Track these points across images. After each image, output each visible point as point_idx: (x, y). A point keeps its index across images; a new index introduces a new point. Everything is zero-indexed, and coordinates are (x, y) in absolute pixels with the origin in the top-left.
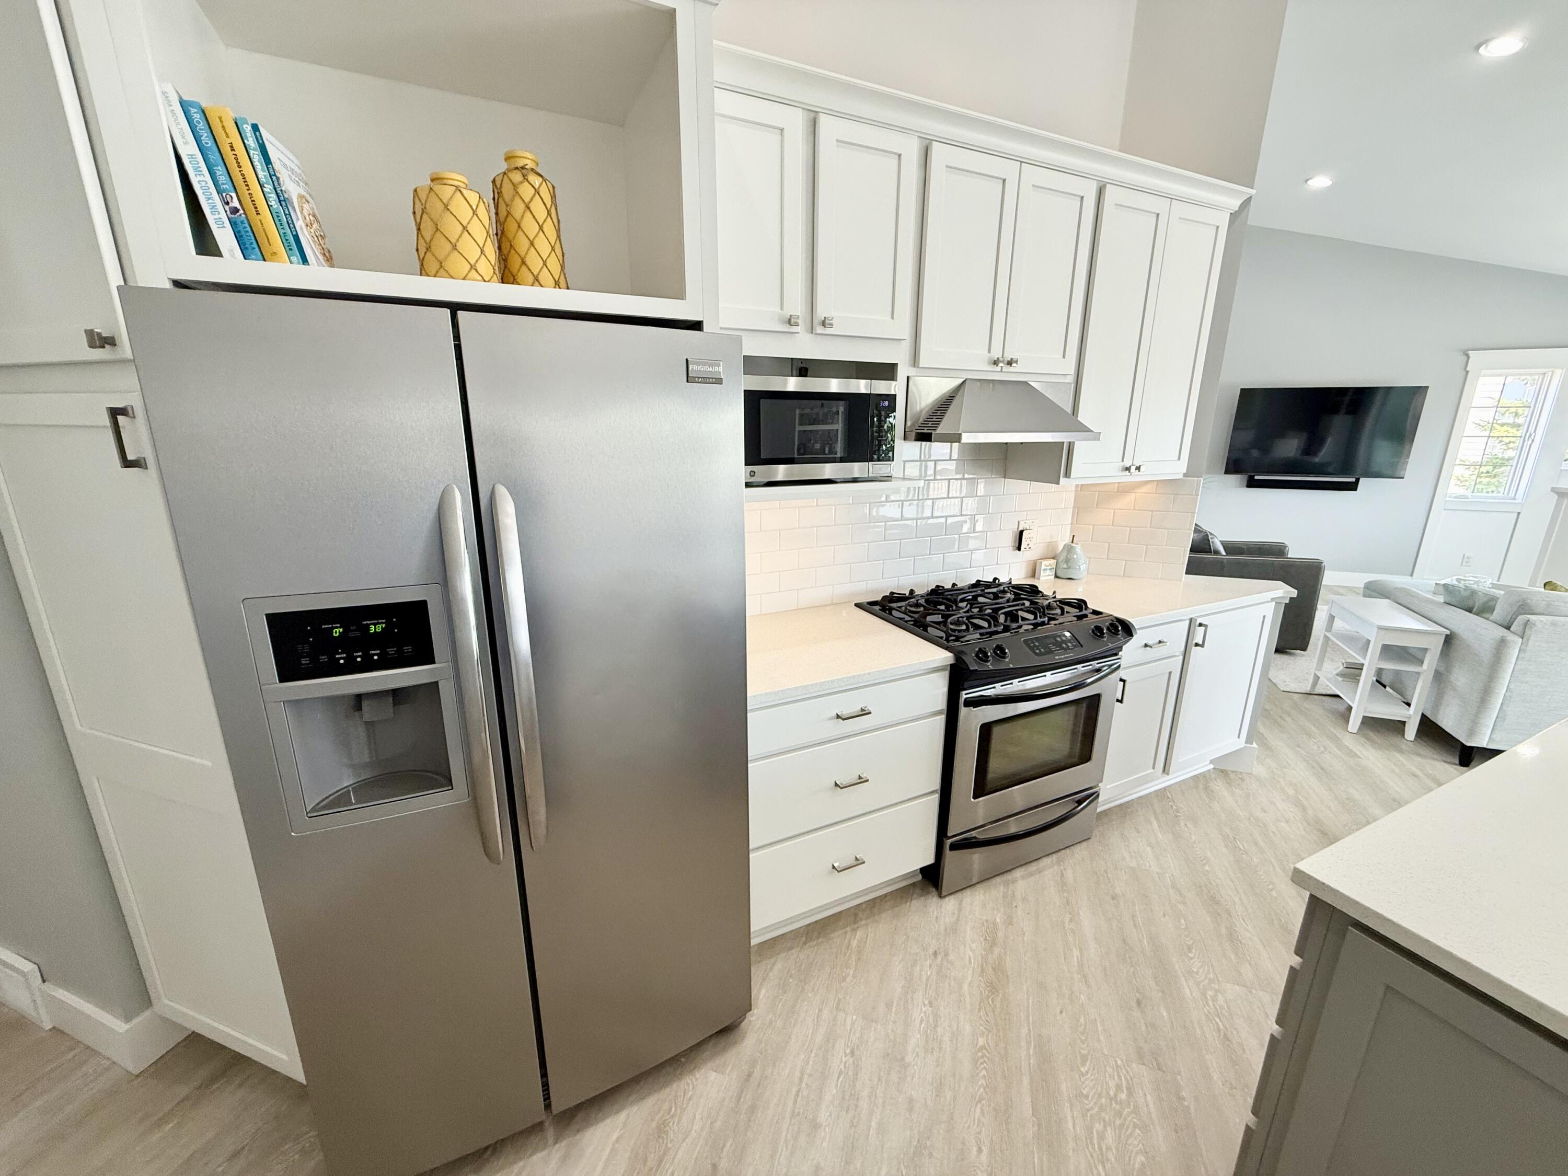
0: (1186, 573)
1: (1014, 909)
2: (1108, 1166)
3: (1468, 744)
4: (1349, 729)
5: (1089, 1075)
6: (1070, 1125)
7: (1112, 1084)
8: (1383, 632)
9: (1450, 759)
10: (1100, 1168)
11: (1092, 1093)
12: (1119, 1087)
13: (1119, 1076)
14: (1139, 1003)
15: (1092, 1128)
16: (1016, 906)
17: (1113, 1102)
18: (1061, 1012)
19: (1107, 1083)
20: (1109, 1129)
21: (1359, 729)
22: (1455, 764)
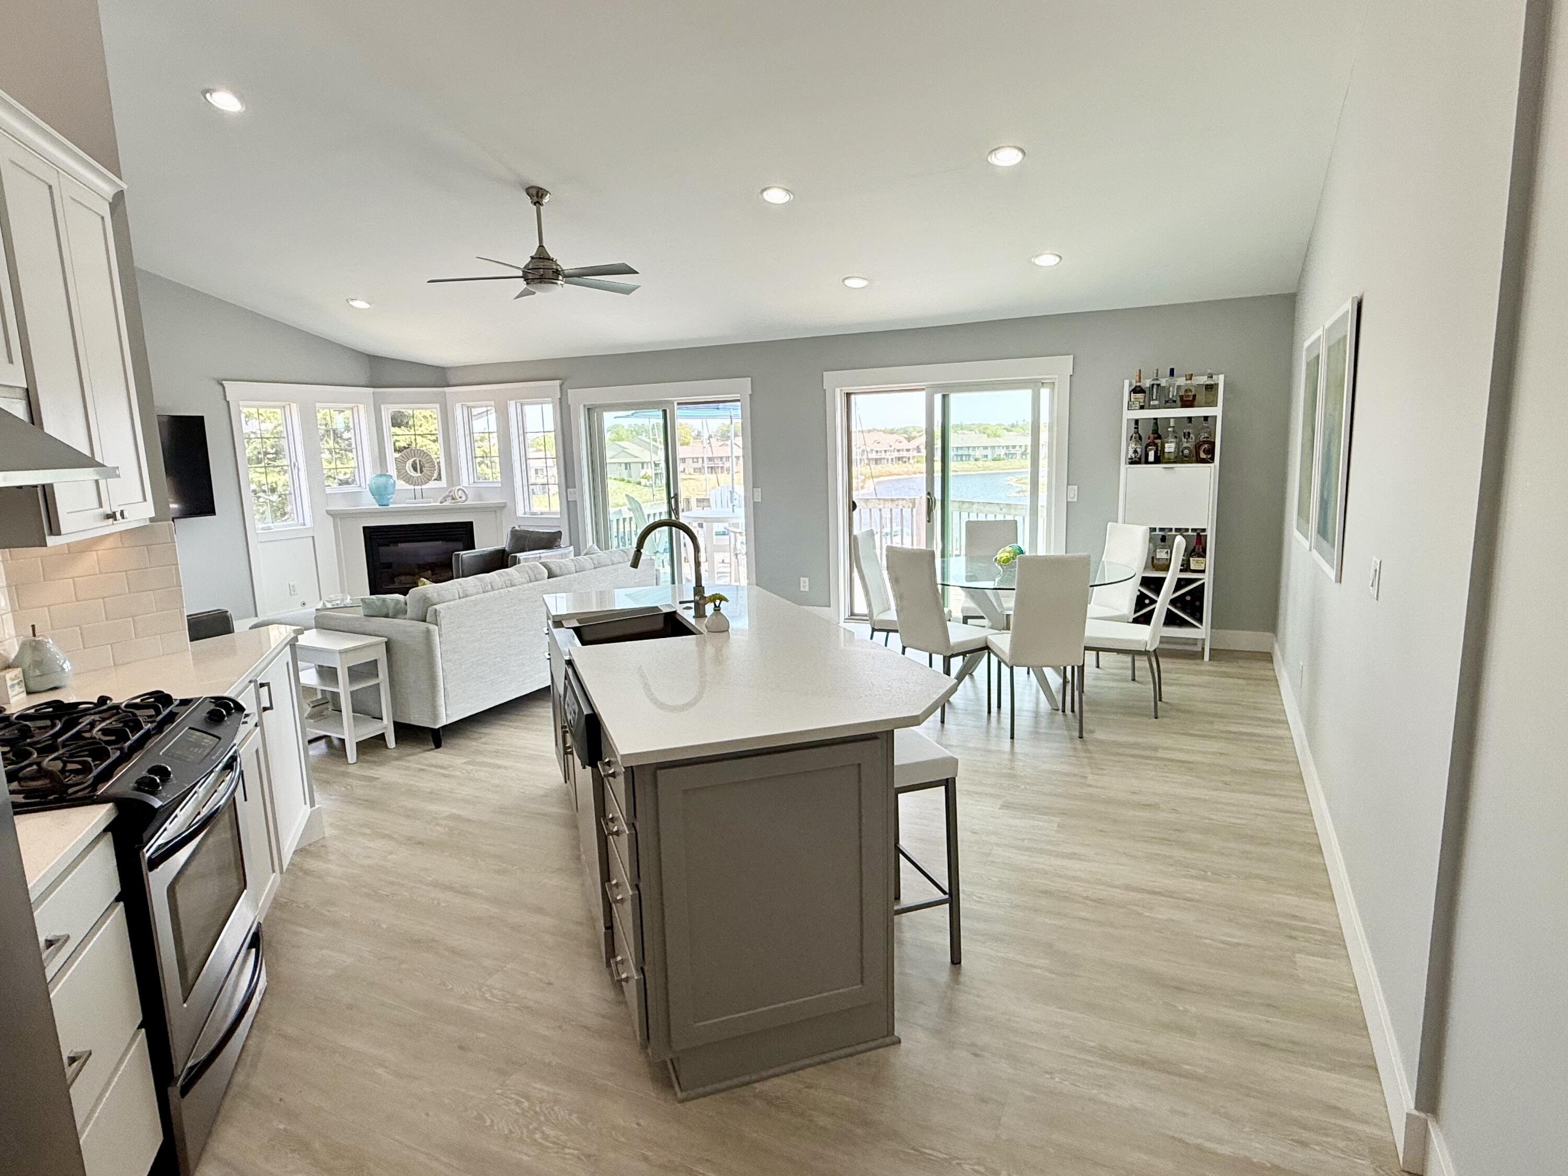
0: (191, 640)
1: (282, 1103)
2: (569, 1144)
3: (437, 727)
4: (350, 762)
5: (495, 1121)
6: (525, 1158)
7: (513, 1107)
8: (344, 656)
9: (427, 747)
10: (567, 1151)
11: (511, 1127)
12: (518, 1103)
13: (511, 1098)
14: (461, 1048)
15: (535, 1140)
16: (281, 1100)
17: (527, 1114)
18: (427, 1114)
19: (510, 1110)
20: (544, 1128)
21: (357, 758)
22: (432, 750)
